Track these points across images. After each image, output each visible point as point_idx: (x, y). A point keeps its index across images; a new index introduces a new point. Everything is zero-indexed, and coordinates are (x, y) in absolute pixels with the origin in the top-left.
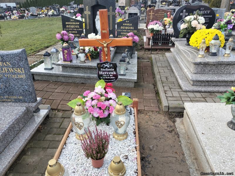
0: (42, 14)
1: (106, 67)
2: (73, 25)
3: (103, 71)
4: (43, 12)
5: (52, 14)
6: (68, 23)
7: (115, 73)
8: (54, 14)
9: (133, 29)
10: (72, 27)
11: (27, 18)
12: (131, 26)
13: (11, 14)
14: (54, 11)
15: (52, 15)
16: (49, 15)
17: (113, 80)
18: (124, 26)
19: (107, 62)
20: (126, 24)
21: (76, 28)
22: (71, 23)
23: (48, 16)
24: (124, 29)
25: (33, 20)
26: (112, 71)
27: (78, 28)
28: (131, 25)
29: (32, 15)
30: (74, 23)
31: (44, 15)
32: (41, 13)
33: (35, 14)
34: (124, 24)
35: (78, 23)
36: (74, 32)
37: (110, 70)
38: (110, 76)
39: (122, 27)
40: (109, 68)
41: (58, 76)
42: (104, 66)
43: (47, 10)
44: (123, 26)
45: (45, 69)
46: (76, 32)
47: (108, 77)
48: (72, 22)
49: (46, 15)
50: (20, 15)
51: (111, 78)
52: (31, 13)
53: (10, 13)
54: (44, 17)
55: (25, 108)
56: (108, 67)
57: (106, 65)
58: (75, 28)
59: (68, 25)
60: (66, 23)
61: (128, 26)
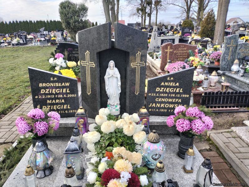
2: (56, 88)
6: (44, 85)
9: (181, 91)
10: (54, 91)
12: (177, 87)
18: (163, 86)
20: (166, 84)
21: (63, 94)
24: (163, 93)
27: (67, 94)
28: (178, 84)
30: (58, 85)
34: (163, 84)
36: (57, 101)
39: (158, 89)
43: (11, 37)
44: (160, 87)
46: (63, 101)
48: (53, 82)
58: (60, 94)
59: (45, 88)
60: (41, 85)
61: (170, 87)
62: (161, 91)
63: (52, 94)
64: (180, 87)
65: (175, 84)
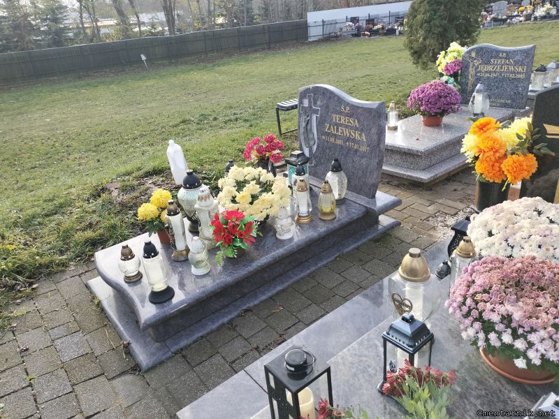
0: (518, 16)
4: (522, 12)
5: (544, 14)
8: (548, 13)
11: (481, 27)
14: (552, 7)
15: (543, 18)
16: (536, 18)
23: (532, 19)
25: (494, 31)
29: (495, 20)
31: (522, 19)
32: (516, 13)
33: (502, 16)
49: (528, 18)
52: (492, 16)
54: (521, 21)
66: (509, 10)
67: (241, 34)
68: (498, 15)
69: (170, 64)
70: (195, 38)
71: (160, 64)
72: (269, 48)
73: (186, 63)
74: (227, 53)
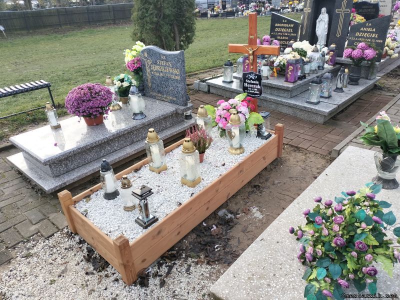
0: (288, 8)
1: (251, 79)
2: (285, 28)
3: (248, 83)
4: (291, 5)
6: (278, 25)
7: (259, 87)
9: (376, 37)
10: (283, 30)
11: (264, 14)
12: (373, 33)
13: (245, 8)
16: (297, 10)
17: (257, 96)
18: (362, 31)
19: (253, 73)
20: (365, 29)
21: (288, 33)
22: (283, 25)
23: (295, 11)
24: (361, 37)
26: (257, 84)
27: (290, 33)
28: (374, 30)
29: (272, 10)
30: (286, 25)
31: (289, 10)
32: (287, 6)
33: (278, 7)
34: (362, 29)
35: (292, 26)
36: (284, 38)
37: (255, 82)
38: (255, 89)
39: (357, 34)
40: (253, 80)
41: (233, 92)
42: (249, 77)
44: (360, 32)
45: (223, 82)
46: (287, 38)
47: (252, 91)
48: (284, 23)
49: (293, 9)
50: (256, 9)
51: (256, 92)
52: (271, 7)
53: (243, 7)
54: (289, 12)
55: (174, 109)
56: (253, 78)
57: (251, 77)
58: (286, 32)
59: (278, 27)
60: (276, 25)
61: (368, 32)
62: (360, 35)
63: (281, 32)
64: (376, 32)
65: (372, 30)
66: (284, 3)
67: (89, 11)
68: (275, 6)
69: (28, 34)
70: (50, 14)
71: (19, 34)
72: (115, 23)
73: (42, 34)
74: (79, 26)
